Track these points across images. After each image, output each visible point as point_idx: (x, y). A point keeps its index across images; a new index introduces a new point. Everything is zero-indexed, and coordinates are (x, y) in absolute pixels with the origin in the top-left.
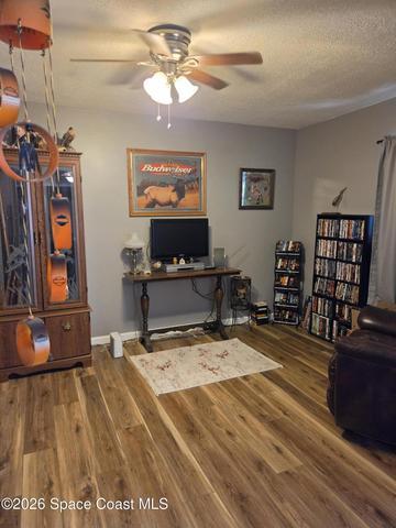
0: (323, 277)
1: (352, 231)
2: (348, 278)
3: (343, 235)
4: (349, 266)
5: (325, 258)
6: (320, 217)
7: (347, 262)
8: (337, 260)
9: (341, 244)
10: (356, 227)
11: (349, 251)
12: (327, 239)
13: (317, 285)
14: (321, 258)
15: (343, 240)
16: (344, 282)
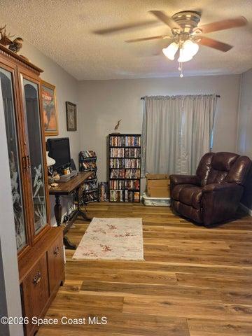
0: (116, 169)
1: (133, 142)
2: (133, 166)
3: (127, 145)
4: (133, 161)
5: (117, 158)
6: (110, 135)
7: (131, 158)
8: (125, 158)
9: (127, 149)
10: (135, 140)
11: (132, 152)
12: (117, 147)
13: (112, 174)
14: (113, 158)
15: (128, 147)
16: (131, 169)
